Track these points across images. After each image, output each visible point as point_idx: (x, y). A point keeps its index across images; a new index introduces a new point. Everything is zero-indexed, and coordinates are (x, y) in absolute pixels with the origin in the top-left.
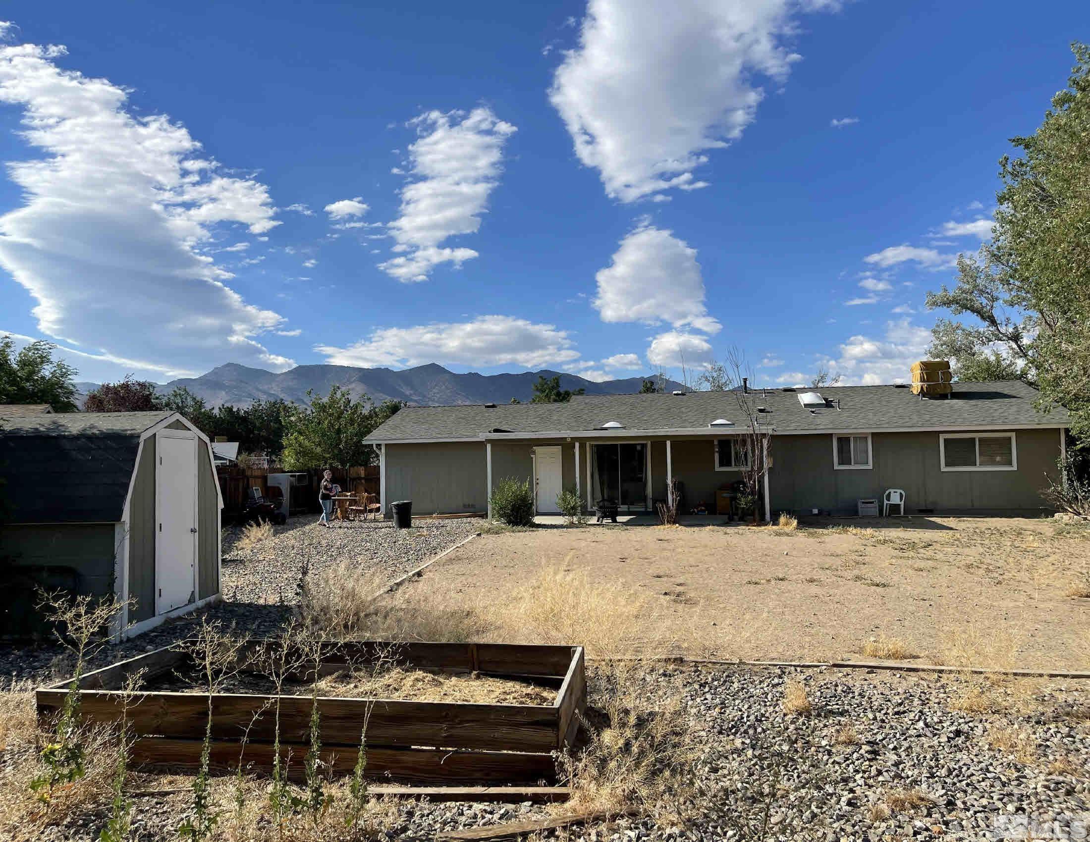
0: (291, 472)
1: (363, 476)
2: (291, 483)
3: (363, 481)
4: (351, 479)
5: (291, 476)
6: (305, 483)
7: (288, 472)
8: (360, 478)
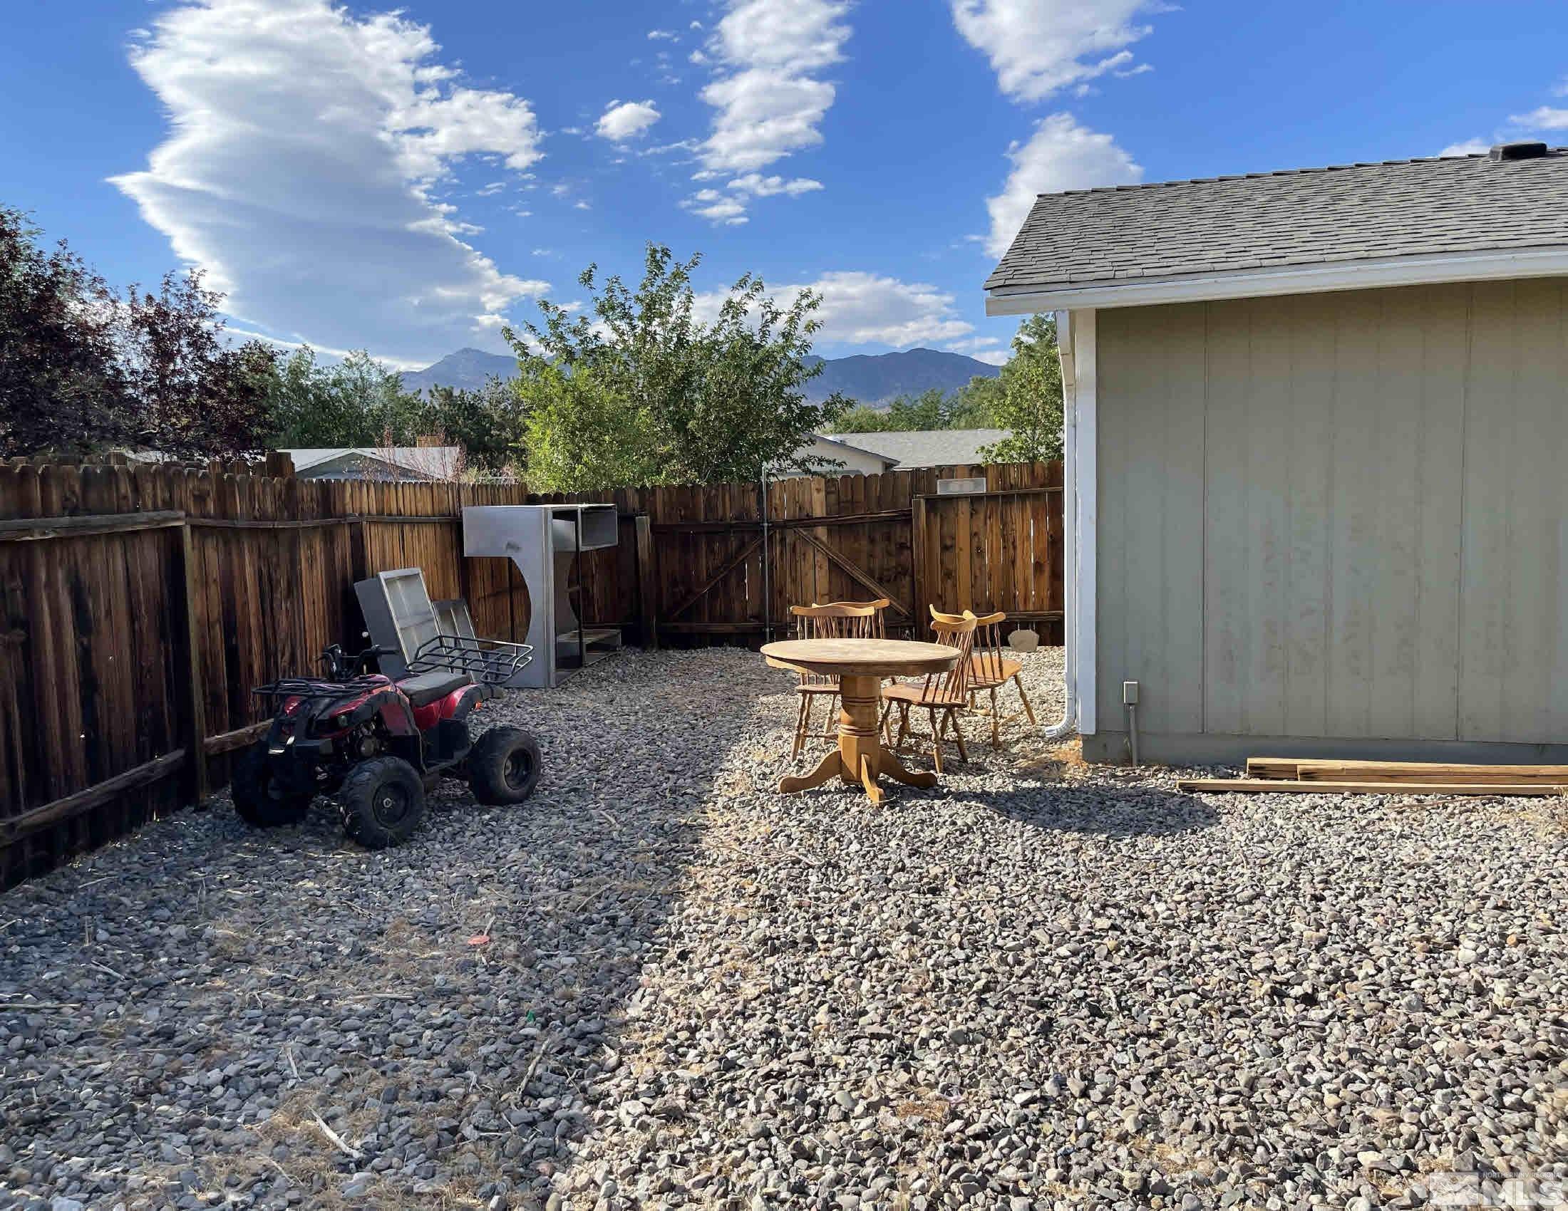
0: (557, 498)
1: (819, 511)
2: (558, 540)
3: (821, 532)
4: (774, 526)
5: (558, 515)
6: (609, 538)
7: (547, 499)
8: (808, 522)
